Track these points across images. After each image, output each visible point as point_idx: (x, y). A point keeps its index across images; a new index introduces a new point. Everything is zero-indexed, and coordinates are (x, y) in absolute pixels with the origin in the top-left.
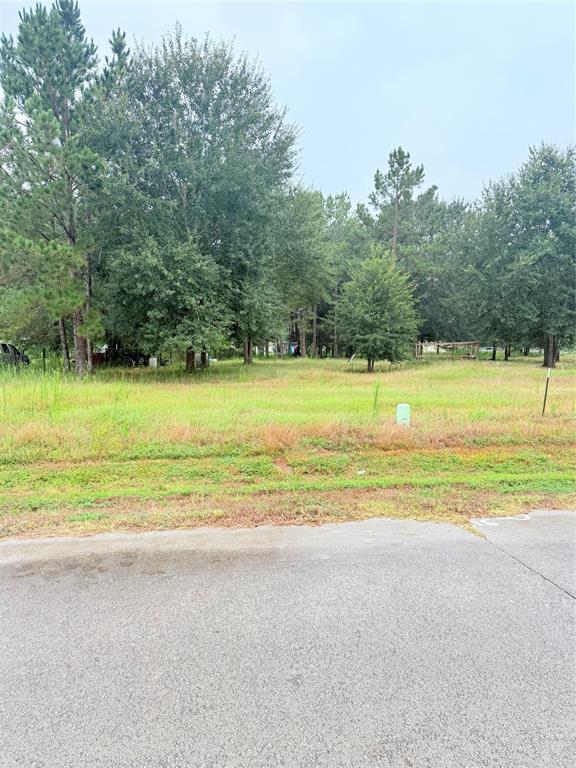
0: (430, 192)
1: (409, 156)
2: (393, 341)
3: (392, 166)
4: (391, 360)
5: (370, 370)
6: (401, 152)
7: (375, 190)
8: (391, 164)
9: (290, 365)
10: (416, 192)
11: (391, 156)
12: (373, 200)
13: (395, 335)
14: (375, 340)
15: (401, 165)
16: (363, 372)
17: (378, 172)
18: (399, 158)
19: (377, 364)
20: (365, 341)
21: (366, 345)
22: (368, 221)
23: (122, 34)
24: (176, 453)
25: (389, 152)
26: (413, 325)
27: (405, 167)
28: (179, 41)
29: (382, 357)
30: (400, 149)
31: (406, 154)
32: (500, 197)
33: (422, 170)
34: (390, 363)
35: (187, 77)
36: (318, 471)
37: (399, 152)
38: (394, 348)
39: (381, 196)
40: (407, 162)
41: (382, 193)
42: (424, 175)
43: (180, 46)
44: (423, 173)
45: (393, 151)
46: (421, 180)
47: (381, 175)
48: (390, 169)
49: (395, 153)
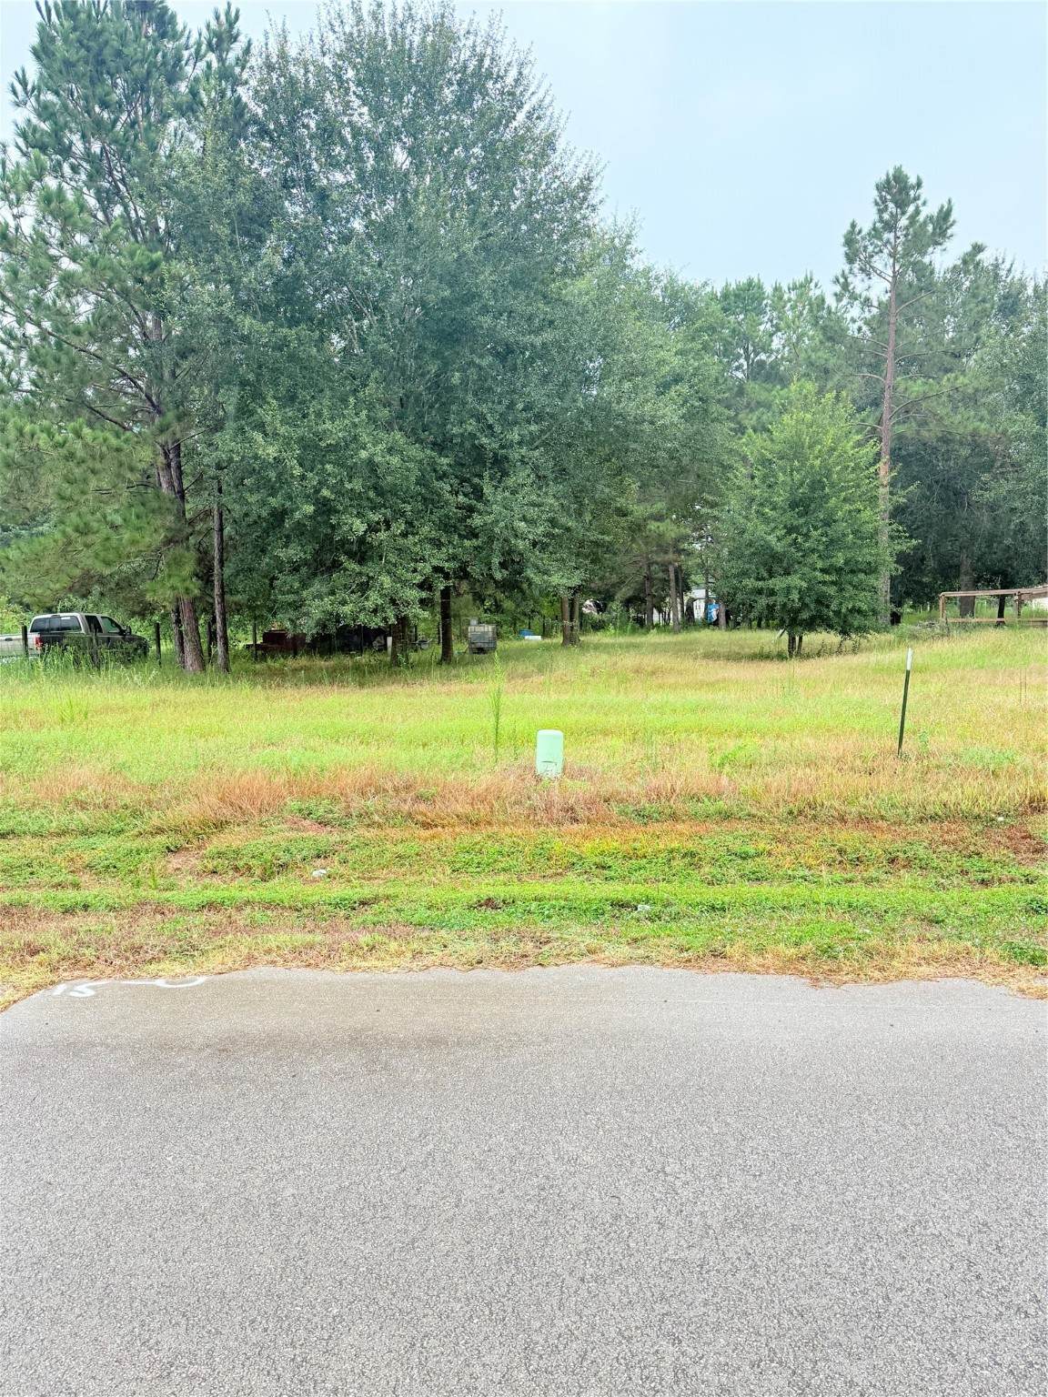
0: (971, 259)
1: (919, 185)
2: (832, 590)
3: (880, 212)
4: (844, 632)
5: (794, 650)
6: (899, 177)
7: (847, 268)
8: (881, 207)
10: (942, 259)
11: (878, 188)
12: (845, 286)
13: (834, 577)
14: (788, 590)
15: (901, 205)
17: (853, 226)
18: (897, 190)
19: (812, 639)
21: (771, 601)
22: (832, 333)
23: (233, 13)
25: (878, 181)
27: (911, 209)
29: (811, 625)
30: (898, 171)
31: (912, 181)
33: (949, 212)
34: (839, 638)
36: (236, 869)
37: (894, 177)
38: (833, 607)
39: (861, 276)
40: (917, 198)
41: (863, 270)
42: (954, 222)
43: (360, 20)
44: (951, 219)
45: (884, 177)
46: (949, 232)
47: (860, 232)
48: (877, 217)
49: (888, 181)
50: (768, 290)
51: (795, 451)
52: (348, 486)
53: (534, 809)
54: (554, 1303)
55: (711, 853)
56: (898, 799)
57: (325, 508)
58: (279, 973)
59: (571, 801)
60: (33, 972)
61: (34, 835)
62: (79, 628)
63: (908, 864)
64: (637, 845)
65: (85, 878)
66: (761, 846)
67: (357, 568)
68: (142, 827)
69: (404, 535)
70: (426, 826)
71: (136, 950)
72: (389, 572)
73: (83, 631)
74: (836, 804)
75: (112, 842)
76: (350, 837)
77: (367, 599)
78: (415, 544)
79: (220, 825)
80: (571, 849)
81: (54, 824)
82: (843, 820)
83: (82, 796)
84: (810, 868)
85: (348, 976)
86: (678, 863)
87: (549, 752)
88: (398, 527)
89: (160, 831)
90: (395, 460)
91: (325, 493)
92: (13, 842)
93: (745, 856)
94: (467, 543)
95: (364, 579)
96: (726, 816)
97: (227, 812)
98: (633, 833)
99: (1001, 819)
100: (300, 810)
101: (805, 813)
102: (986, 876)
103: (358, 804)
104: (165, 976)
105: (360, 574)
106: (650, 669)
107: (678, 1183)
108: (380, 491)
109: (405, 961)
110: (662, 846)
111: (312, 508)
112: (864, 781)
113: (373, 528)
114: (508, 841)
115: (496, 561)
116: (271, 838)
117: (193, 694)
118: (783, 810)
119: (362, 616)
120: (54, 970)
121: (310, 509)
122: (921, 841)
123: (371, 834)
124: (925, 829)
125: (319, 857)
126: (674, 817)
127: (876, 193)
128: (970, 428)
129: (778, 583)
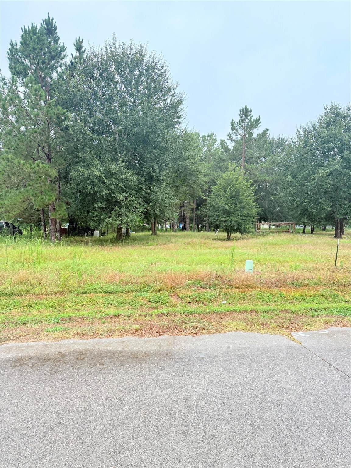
0: (265, 133)
1: (251, 111)
2: (243, 221)
3: (241, 117)
4: (241, 233)
5: (228, 239)
6: (246, 109)
7: (231, 131)
8: (241, 116)
9: (179, 236)
10: (256, 132)
11: (240, 111)
12: (230, 137)
13: (243, 218)
15: (247, 116)
16: (224, 240)
17: (233, 120)
18: (245, 112)
19: (233, 235)
20: (225, 221)
22: (227, 149)
23: (81, 40)
24: (110, 290)
25: (240, 109)
26: (254, 212)
27: (249, 117)
28: (115, 44)
29: (236, 231)
30: (246, 107)
31: (250, 110)
32: (306, 135)
33: (259, 119)
35: (119, 66)
36: (197, 301)
37: (245, 109)
38: (243, 226)
39: (235, 135)
40: (250, 115)
41: (235, 133)
42: (261, 122)
44: (260, 121)
45: (242, 108)
46: (259, 125)
47: (235, 122)
48: (240, 119)
49: (243, 109)
67: (119, 210)
70: (238, 288)
73: (5, 227)
75: (149, 294)
87: (250, 267)
91: (112, 187)
100: (193, 284)
103: (210, 282)
114: (268, 293)
127: (240, 112)
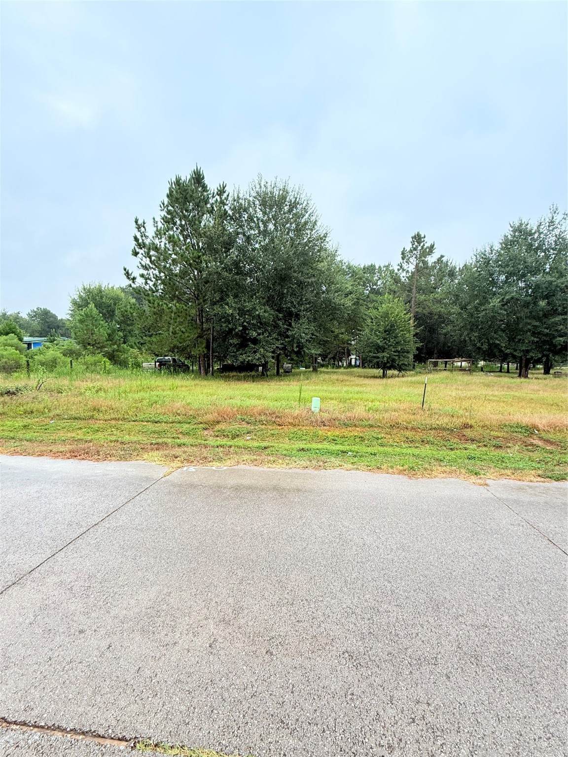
0: (440, 260)
1: (425, 237)
2: (397, 358)
3: (413, 245)
5: (384, 376)
6: (419, 235)
7: (402, 261)
8: (413, 243)
10: (431, 260)
11: (412, 238)
12: (401, 267)
13: (398, 354)
15: (419, 243)
16: (380, 377)
17: (404, 249)
18: (418, 238)
19: (390, 372)
21: (378, 360)
22: (397, 280)
23: (224, 185)
25: (412, 235)
26: (412, 347)
27: (422, 244)
28: (260, 184)
30: (418, 233)
31: (423, 236)
32: (487, 262)
33: (434, 245)
34: (398, 372)
36: (224, 436)
37: (417, 235)
38: (397, 363)
39: (406, 264)
40: (424, 241)
41: (407, 262)
43: (261, 187)
44: (434, 248)
45: (414, 235)
46: (433, 251)
47: (406, 251)
48: (411, 246)
49: (415, 236)
50: (377, 267)
51: (386, 315)
52: (252, 322)
53: (312, 422)
54: (351, 568)
55: (368, 437)
56: (423, 422)
57: (245, 328)
58: (247, 467)
59: (324, 419)
60: (176, 463)
61: (165, 423)
62: (170, 362)
63: (428, 443)
64: (345, 434)
65: (180, 436)
66: (383, 435)
67: (253, 346)
68: (196, 421)
69: (268, 337)
70: (279, 425)
71: (206, 458)
72: (263, 348)
73: (171, 362)
74: (405, 423)
75: (187, 426)
76: (257, 427)
77: (256, 355)
78: (271, 340)
79: (218, 422)
80: (324, 434)
81: (171, 420)
82: (407, 429)
83: (179, 412)
84: (398, 443)
85: (268, 469)
86: (357, 440)
87: (316, 405)
88: (266, 335)
89: (202, 423)
90: (266, 315)
91: (245, 324)
92: (159, 424)
93: (378, 439)
94: (286, 340)
95: (255, 350)
96: (371, 426)
97: (220, 418)
98: (343, 430)
99: (455, 430)
100: (241, 419)
101: (395, 426)
102: (452, 447)
103: (258, 418)
104: (215, 465)
105: (254, 348)
106: (341, 380)
107: (381, 536)
108: (262, 324)
109: (284, 466)
110: (352, 434)
111: (242, 328)
112: (412, 417)
113: (259, 334)
114: (304, 431)
115: (295, 345)
116: (234, 427)
117: (205, 383)
118: (388, 425)
119: (254, 361)
120: (182, 463)
121: (241, 328)
122: (431, 436)
123: (264, 426)
124: (432, 432)
125: (248, 433)
126: (355, 426)
128: (438, 310)
129: (380, 355)
